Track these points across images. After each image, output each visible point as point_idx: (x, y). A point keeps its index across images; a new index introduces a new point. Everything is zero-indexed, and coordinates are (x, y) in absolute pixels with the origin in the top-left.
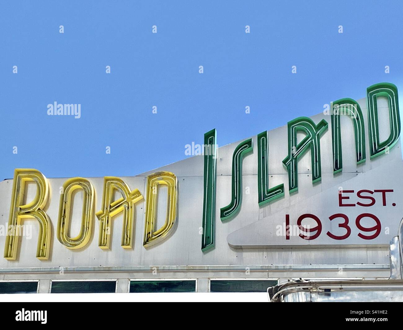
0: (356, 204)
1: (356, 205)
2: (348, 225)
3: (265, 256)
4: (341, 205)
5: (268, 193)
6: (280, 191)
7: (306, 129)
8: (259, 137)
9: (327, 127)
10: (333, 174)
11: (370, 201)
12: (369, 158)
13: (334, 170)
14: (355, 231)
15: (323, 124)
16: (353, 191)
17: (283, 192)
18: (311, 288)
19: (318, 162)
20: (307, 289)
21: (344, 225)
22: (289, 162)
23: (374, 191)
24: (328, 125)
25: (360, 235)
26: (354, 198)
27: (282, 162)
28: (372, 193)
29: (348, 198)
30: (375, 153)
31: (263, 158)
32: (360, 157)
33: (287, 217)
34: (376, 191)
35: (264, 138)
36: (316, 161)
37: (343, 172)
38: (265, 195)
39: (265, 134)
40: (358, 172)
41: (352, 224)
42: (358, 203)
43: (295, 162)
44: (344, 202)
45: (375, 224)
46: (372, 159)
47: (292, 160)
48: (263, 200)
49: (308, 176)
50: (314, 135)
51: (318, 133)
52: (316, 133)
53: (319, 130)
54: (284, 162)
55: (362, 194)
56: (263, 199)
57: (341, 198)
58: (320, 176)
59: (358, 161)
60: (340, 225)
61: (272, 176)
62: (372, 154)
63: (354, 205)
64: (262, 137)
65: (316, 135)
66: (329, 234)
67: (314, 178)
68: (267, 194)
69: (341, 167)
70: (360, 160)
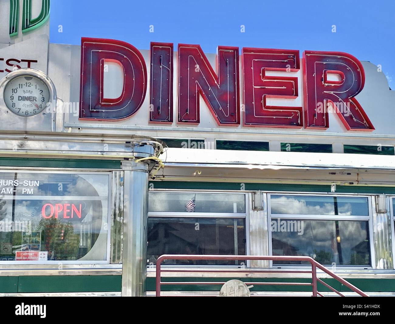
0: (4, 70)
12: (21, 32)
16: (2, 59)
23: (21, 61)
28: (19, 62)
30: (26, 28)
40: (10, 43)
42: (6, 70)
55: (10, 62)
63: (2, 71)
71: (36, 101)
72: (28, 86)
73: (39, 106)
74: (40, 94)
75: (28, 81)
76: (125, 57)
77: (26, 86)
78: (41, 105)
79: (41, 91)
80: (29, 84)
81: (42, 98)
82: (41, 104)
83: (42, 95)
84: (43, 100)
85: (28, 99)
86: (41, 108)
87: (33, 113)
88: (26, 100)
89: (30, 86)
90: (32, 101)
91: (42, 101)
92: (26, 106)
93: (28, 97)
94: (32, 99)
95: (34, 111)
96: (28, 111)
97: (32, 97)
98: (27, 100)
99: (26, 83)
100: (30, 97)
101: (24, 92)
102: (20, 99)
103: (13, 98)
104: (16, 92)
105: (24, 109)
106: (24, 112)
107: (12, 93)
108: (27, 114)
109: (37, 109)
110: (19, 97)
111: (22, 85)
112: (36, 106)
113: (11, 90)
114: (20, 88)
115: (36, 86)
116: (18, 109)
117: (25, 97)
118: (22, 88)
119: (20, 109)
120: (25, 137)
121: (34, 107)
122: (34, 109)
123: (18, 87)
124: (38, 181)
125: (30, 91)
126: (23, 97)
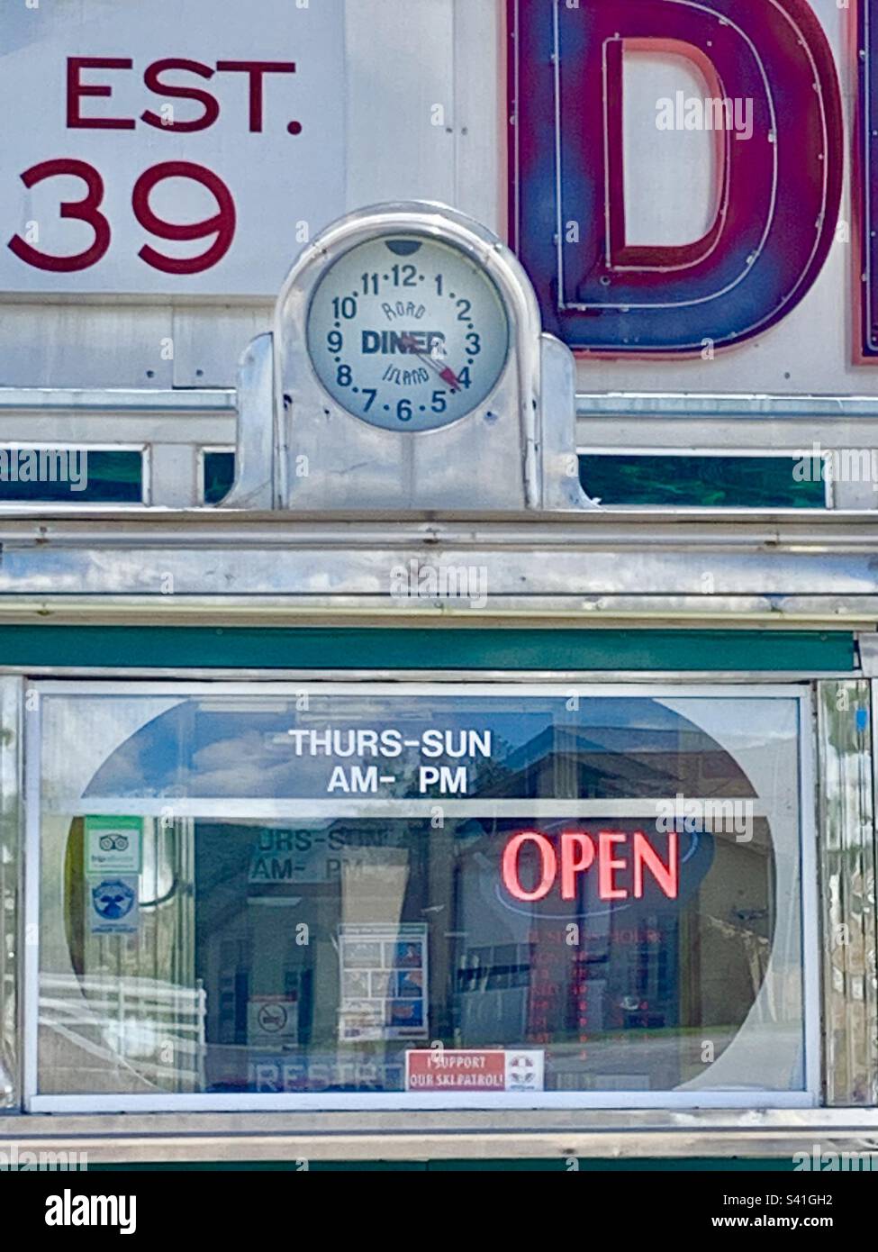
0: (136, 116)
1: (140, 124)
2: (100, 209)
4: (74, 120)
11: (195, 110)
14: (128, 235)
16: (126, 64)
21: (86, 210)
23: (213, 67)
25: (147, 254)
26: (129, 94)
28: (206, 72)
29: (105, 91)
34: (223, 66)
41: (116, 206)
42: (148, 117)
44: (88, 107)
45: (212, 209)
55: (165, 78)
57: (75, 90)
60: (68, 210)
63: (129, 124)
66: (18, 246)
71: (442, 351)
72: (406, 283)
73: (457, 375)
74: (460, 318)
75: (402, 261)
76: (724, 20)
77: (396, 283)
78: (466, 370)
79: (463, 306)
80: (409, 271)
81: (468, 337)
82: (467, 365)
83: (467, 322)
84: (473, 348)
85: (405, 343)
86: (467, 386)
87: (434, 408)
88: (397, 349)
89: (414, 284)
90: (422, 351)
91: (468, 350)
92: (401, 379)
93: (404, 334)
94: (422, 343)
95: (435, 400)
96: (409, 402)
97: (421, 334)
98: (403, 351)
99: (395, 269)
100: (413, 334)
101: (387, 312)
102: (371, 344)
103: (340, 343)
104: (349, 312)
105: (390, 393)
106: (394, 407)
107: (336, 316)
108: (404, 414)
109: (448, 392)
110: (366, 334)
111: (375, 278)
112: (446, 375)
113: (333, 306)
114: (366, 291)
115: (439, 279)
116: (365, 391)
117: (393, 334)
118: (376, 292)
119: (373, 392)
120: (430, 536)
121: (435, 383)
122: (436, 393)
123: (361, 292)
124: (487, 735)
125: (411, 306)
126: (385, 334)
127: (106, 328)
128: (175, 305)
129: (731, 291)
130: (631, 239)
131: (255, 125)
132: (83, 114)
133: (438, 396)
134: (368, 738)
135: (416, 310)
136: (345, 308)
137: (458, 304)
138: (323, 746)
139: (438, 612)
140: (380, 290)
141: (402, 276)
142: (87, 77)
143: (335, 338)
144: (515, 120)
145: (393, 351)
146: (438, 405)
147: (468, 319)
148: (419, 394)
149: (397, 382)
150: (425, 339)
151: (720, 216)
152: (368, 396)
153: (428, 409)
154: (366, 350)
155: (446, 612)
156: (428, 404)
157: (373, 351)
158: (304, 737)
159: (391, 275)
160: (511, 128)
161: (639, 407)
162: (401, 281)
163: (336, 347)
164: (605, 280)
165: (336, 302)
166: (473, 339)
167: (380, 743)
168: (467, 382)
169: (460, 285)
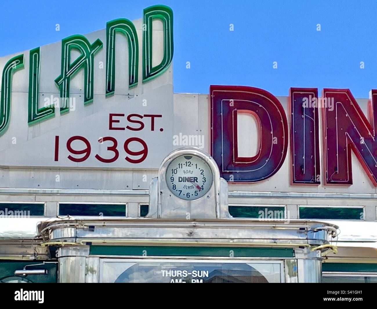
0: (125, 127)
1: (126, 129)
2: (116, 148)
3: (32, 176)
4: (111, 128)
5: (39, 112)
6: (50, 111)
7: (80, 48)
8: (32, 53)
9: (102, 47)
10: (105, 96)
11: (139, 126)
12: (141, 82)
13: (107, 92)
14: (123, 154)
15: (98, 43)
16: (123, 115)
17: (54, 112)
18: (78, 225)
19: (90, 83)
20: (74, 225)
21: (113, 149)
22: (61, 81)
23: (143, 116)
24: (103, 46)
25: (127, 159)
26: (123, 122)
27: (55, 81)
28: (141, 117)
29: (118, 121)
30: (147, 77)
31: (35, 75)
32: (133, 81)
33: (57, 138)
34: (145, 116)
35: (36, 54)
36: (89, 81)
37: (115, 94)
38: (35, 114)
39: (37, 50)
40: (130, 94)
41: (120, 148)
42: (128, 127)
43: (67, 81)
44: (114, 125)
45: (142, 148)
46: (143, 83)
47: (64, 80)
48: (33, 120)
49: (80, 96)
50: (88, 54)
51: (92, 53)
52: (91, 52)
53: (94, 49)
54: (57, 81)
55: (132, 118)
56: (33, 118)
57: (111, 121)
58: (92, 98)
59: (130, 84)
60: (109, 149)
61: (43, 95)
62: (145, 77)
63: (123, 129)
64: (35, 53)
65: (91, 54)
66: (97, 157)
67: (86, 100)
68: (37, 113)
69: (113, 89)
70: (132, 83)
71: (197, 182)
72: (189, 166)
73: (200, 187)
74: (201, 174)
75: (188, 161)
76: (260, 106)
77: (186, 166)
78: (202, 186)
79: (202, 171)
80: (189, 163)
81: (203, 178)
82: (203, 185)
83: (203, 175)
84: (204, 181)
85: (189, 180)
86: (203, 190)
87: (195, 195)
88: (187, 181)
89: (190, 166)
90: (193, 182)
91: (203, 182)
92: (187, 188)
93: (188, 177)
94: (192, 180)
95: (195, 193)
96: (189, 193)
97: (192, 178)
98: (188, 181)
99: (186, 162)
100: (190, 178)
101: (184, 172)
102: (181, 180)
103: (173, 179)
104: (175, 172)
105: (185, 191)
106: (186, 195)
107: (173, 173)
108: (188, 196)
109: (198, 191)
110: (179, 178)
111: (182, 164)
112: (198, 187)
113: (172, 171)
114: (179, 168)
115: (196, 165)
116: (179, 191)
117: (186, 177)
118: (182, 168)
119: (181, 191)
120: (194, 225)
121: (195, 189)
122: (195, 191)
123: (178, 167)
124: (207, 272)
125: (190, 171)
126: (184, 178)
127: (118, 176)
128: (134, 170)
129: (263, 168)
130: (239, 156)
131: (153, 129)
132: (113, 127)
133: (196, 192)
134: (179, 272)
135: (191, 172)
136: (174, 171)
137: (201, 171)
138: (169, 274)
139: (196, 243)
140: (183, 168)
141: (188, 164)
142: (114, 118)
143: (172, 178)
144: (212, 128)
145: (186, 182)
146: (196, 194)
147: (203, 174)
148: (192, 191)
149: (187, 189)
150: (193, 179)
151: (260, 150)
152: (180, 192)
153: (194, 195)
154: (179, 181)
155: (198, 243)
156: (194, 194)
157: (181, 181)
158: (164, 272)
159: (185, 164)
160: (211, 130)
161: (241, 195)
162: (188, 165)
163: (172, 180)
164: (233, 165)
165: (172, 170)
166: (204, 179)
167: (182, 274)
168: (203, 189)
169: (201, 166)
